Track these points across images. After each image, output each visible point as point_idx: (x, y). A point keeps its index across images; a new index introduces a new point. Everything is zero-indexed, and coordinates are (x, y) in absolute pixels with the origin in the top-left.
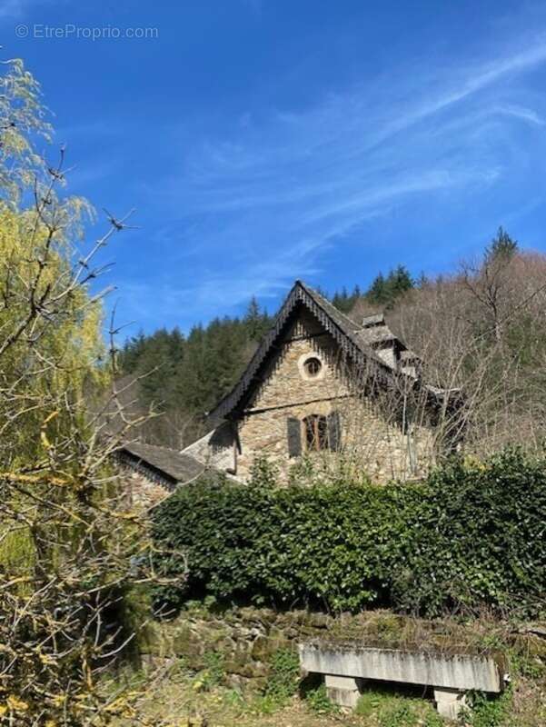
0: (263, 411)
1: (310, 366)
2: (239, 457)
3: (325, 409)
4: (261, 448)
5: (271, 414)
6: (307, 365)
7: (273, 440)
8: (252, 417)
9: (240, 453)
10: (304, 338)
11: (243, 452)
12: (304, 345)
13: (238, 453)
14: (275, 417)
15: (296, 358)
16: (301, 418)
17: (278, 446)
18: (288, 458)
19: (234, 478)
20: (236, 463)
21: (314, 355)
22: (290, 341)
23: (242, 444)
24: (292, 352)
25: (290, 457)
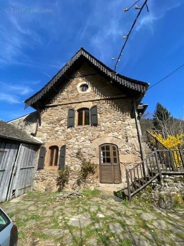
0: (56, 106)
1: (83, 88)
2: (39, 127)
3: (89, 105)
4: (52, 123)
5: (60, 107)
6: (81, 88)
7: (60, 119)
8: (50, 108)
9: (40, 126)
10: (80, 77)
11: (42, 125)
12: (80, 79)
13: (39, 125)
14: (62, 109)
15: (77, 84)
16: (76, 109)
17: (62, 122)
18: (66, 128)
19: (34, 138)
20: (37, 130)
21: (85, 83)
22: (73, 78)
23: (42, 121)
24: (74, 82)
25: (68, 128)
